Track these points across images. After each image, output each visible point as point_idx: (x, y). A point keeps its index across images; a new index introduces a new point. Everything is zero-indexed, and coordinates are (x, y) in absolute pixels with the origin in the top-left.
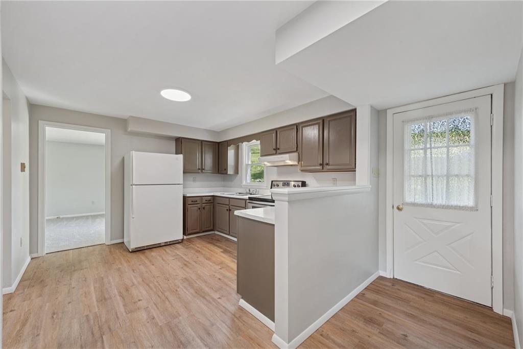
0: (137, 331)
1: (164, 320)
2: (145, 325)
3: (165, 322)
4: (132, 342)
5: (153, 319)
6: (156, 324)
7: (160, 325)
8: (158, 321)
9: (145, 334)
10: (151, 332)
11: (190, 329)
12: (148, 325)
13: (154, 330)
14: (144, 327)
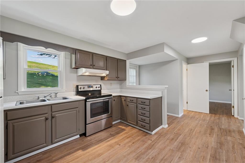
0: (191, 160)
1: (177, 153)
2: (186, 159)
3: (178, 152)
4: (196, 158)
5: (180, 158)
6: (181, 155)
7: (180, 153)
8: (179, 155)
9: (189, 156)
10: (186, 154)
11: (175, 144)
12: (184, 158)
13: (185, 154)
14: (187, 159)
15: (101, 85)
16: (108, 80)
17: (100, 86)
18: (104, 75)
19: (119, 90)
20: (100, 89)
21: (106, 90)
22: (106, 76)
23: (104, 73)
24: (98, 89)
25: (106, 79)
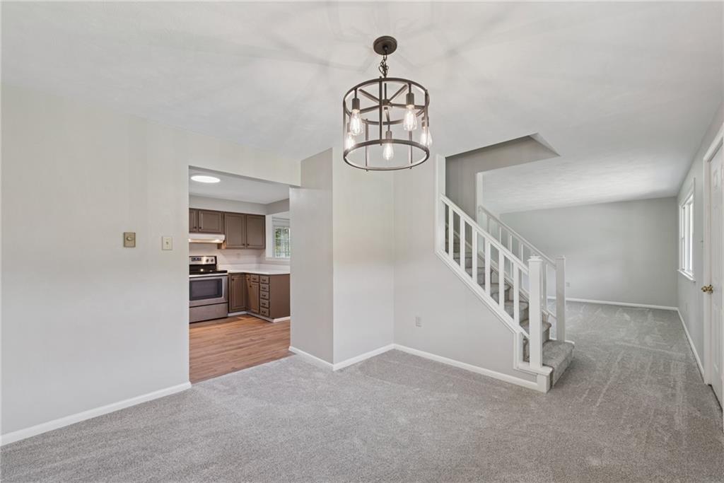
15: (216, 257)
16: (226, 248)
17: (213, 258)
18: (217, 241)
19: (254, 265)
20: (214, 263)
21: (227, 264)
22: (222, 242)
23: (219, 239)
24: (210, 263)
25: (223, 247)
